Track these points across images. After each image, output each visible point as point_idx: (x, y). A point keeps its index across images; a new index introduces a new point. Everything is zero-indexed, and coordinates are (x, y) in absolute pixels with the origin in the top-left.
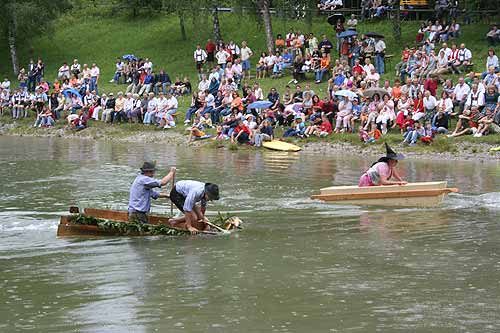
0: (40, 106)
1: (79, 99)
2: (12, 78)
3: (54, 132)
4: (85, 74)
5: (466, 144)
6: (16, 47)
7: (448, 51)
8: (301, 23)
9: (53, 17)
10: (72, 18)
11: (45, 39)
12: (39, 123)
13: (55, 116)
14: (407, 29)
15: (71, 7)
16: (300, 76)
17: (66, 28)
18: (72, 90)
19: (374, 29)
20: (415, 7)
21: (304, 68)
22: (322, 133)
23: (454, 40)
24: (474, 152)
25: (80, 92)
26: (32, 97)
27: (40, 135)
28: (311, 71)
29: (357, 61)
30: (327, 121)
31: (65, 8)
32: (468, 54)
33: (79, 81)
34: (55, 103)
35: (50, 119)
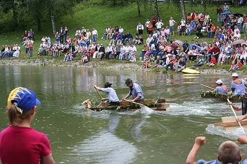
0: (66, 51)
1: (86, 48)
2: (52, 36)
3: (73, 64)
4: (88, 34)
6: (55, 21)
8: (200, 7)
9: (73, 5)
10: (82, 6)
11: (69, 16)
12: (66, 59)
13: (74, 56)
16: (200, 35)
17: (80, 11)
18: (83, 42)
19: (238, 10)
21: (202, 31)
22: (211, 64)
25: (87, 43)
26: (62, 46)
27: (66, 65)
28: (205, 32)
29: (229, 27)
30: (214, 59)
31: (79, 1)
33: (85, 38)
34: (74, 49)
35: (71, 57)
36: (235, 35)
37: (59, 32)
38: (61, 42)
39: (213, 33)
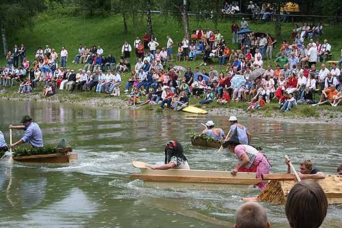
1: (51, 75)
2: (1, 57)
3: (31, 97)
4: (54, 55)
5: (326, 111)
6: (7, 35)
8: (209, 22)
9: (32, 15)
10: (46, 16)
11: (27, 30)
12: (21, 90)
13: (33, 85)
14: (286, 28)
15: (46, 8)
16: (208, 61)
17: (44, 23)
18: (46, 67)
19: (261, 28)
20: (291, 13)
21: (211, 55)
22: (223, 101)
23: (319, 38)
24: (331, 117)
25: (51, 68)
26: (17, 71)
28: (216, 57)
29: (248, 51)
30: (228, 94)
31: (42, 9)
32: (329, 47)
34: (33, 76)
35: (29, 87)
36: (256, 62)
37: (13, 52)
38: (15, 66)
39: (226, 58)
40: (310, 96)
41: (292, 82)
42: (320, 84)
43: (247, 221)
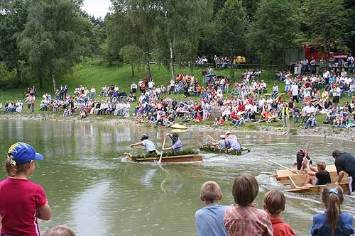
0: (65, 107)
1: (84, 104)
2: (52, 93)
3: (72, 119)
4: (86, 92)
5: (264, 126)
6: (56, 79)
7: (255, 84)
8: (188, 69)
9: (74, 65)
10: (81, 66)
11: (69, 75)
12: (65, 114)
13: (73, 111)
14: (237, 73)
15: (81, 61)
16: (187, 94)
17: (80, 70)
18: (81, 99)
19: (221, 73)
20: (241, 63)
21: (189, 90)
22: (197, 120)
23: (258, 78)
24: (267, 130)
25: (85, 100)
26: (62, 102)
27: (66, 120)
28: (192, 92)
29: (213, 87)
30: (200, 116)
31: (78, 61)
32: (265, 85)
33: (84, 96)
34: (73, 106)
35: (70, 112)
36: (218, 95)
37: (60, 89)
38: (60, 99)
39: (198, 92)
40: (253, 116)
41: (242, 108)
42: (260, 109)
43: (208, 192)
